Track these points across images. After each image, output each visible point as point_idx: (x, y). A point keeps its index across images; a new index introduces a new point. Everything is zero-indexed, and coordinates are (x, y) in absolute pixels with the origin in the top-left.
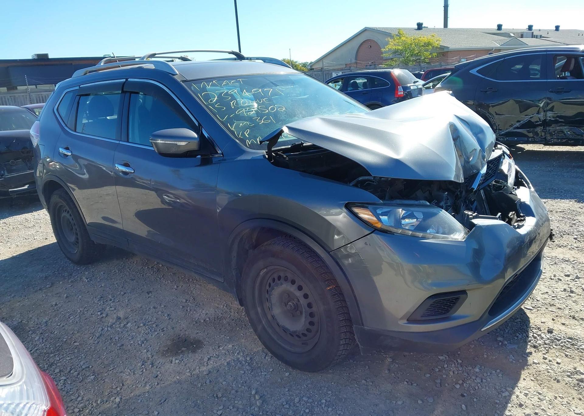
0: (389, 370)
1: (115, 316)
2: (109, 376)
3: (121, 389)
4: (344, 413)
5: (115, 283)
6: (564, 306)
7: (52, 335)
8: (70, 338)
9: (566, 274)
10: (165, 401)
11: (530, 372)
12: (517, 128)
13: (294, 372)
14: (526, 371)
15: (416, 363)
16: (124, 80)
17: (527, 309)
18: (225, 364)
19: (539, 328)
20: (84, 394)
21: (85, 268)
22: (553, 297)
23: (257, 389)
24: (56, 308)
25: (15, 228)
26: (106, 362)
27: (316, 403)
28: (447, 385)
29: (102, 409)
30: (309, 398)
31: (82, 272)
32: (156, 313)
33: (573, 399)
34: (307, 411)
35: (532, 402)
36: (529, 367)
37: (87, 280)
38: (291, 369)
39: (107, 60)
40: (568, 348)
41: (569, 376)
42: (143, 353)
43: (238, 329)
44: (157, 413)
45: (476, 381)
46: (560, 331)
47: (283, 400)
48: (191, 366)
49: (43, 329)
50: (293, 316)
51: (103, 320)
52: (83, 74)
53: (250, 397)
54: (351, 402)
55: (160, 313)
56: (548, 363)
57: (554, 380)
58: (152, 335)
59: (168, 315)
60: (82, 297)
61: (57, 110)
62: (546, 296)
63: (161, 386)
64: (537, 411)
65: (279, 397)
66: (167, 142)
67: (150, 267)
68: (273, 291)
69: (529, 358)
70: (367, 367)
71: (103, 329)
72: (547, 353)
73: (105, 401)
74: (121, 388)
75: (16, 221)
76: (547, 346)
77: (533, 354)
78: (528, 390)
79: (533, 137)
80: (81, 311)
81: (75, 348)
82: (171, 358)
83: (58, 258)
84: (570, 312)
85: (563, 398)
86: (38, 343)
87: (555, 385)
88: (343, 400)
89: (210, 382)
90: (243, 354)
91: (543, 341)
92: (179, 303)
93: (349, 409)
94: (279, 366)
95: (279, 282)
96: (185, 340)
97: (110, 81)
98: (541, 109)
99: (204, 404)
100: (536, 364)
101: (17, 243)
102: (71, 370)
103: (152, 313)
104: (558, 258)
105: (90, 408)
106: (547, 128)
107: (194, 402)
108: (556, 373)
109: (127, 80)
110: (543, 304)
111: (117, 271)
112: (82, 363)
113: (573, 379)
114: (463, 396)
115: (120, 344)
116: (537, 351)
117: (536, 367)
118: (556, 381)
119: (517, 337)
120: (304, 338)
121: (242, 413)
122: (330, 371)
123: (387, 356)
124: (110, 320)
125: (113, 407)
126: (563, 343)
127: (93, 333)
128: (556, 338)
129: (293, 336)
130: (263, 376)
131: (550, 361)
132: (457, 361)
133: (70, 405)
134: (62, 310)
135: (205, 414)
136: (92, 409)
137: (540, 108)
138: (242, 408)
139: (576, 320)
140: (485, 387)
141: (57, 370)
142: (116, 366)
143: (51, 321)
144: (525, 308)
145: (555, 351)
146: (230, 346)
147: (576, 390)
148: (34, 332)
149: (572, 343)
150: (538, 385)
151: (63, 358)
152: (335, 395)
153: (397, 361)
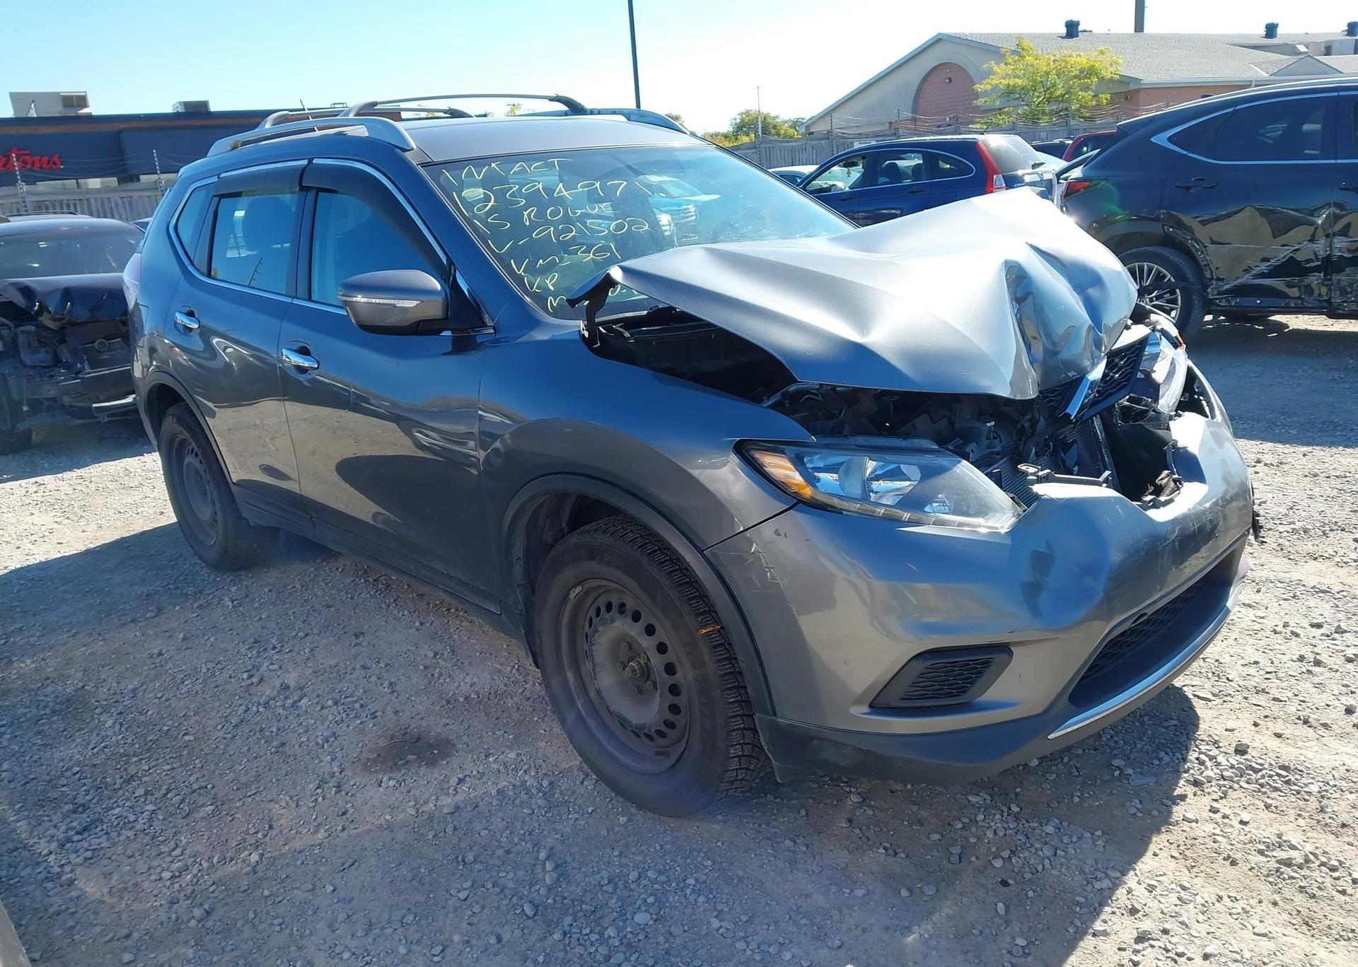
0: (850, 821)
1: (277, 684)
2: (244, 807)
3: (265, 836)
4: (730, 910)
5: (290, 612)
6: (1290, 695)
7: (142, 718)
8: (177, 724)
9: (1315, 621)
10: (353, 864)
11: (1172, 838)
12: (1263, 275)
13: (640, 816)
14: (1164, 837)
15: (915, 809)
16: (305, 162)
17: (1199, 697)
18: (494, 792)
19: (1216, 742)
20: (188, 843)
21: (232, 578)
22: (1267, 673)
23: (552, 848)
24: (158, 661)
25: (101, 490)
26: (243, 779)
27: (674, 885)
28: (973, 859)
29: (219, 874)
30: (660, 873)
31: (223, 588)
32: (365, 680)
33: (1260, 902)
34: (651, 900)
35: (1162, 906)
36: (1171, 827)
37: (231, 604)
38: (633, 810)
39: (279, 117)
40: (1276, 789)
41: (1261, 852)
42: (323, 764)
43: (536, 719)
44: (332, 888)
45: (1040, 853)
46: (1265, 751)
47: (604, 874)
48: (421, 795)
49: (125, 703)
50: (640, 691)
51: (253, 690)
52: (229, 148)
53: (535, 865)
54: (750, 887)
55: (374, 679)
56: (1220, 820)
57: (1224, 859)
58: (348, 726)
59: (391, 684)
60: (216, 639)
61: (176, 228)
62: (1252, 670)
63: (351, 833)
64: (1167, 926)
65: (597, 867)
66: (373, 301)
67: (371, 580)
68: (596, 635)
69: (1175, 809)
70: (803, 812)
71: (248, 709)
72: (1221, 798)
73: (228, 860)
74: (266, 833)
75: (105, 473)
76: (1226, 783)
77: (1188, 800)
78: (1158, 878)
79: (1299, 298)
80: (208, 669)
81: (185, 747)
82: (380, 776)
83: (180, 556)
84: (1300, 708)
85: (1237, 900)
86: (110, 733)
87: (1226, 871)
88: (736, 881)
89: (455, 829)
90: (537, 773)
91: (1218, 771)
92: (419, 659)
93: (744, 902)
94: (610, 801)
95: (608, 616)
96: (419, 739)
97: (278, 165)
98: (1320, 231)
99: (434, 875)
100: (1190, 821)
101: (99, 522)
102: (169, 791)
103: (357, 679)
104: (1304, 585)
105: (195, 872)
106: (1335, 277)
107: (412, 870)
108: (1232, 845)
109: (310, 161)
110: (1239, 689)
111: (298, 587)
112: (192, 779)
113: (1269, 859)
114: (1005, 883)
115: (279, 742)
116: (1199, 793)
117: (1188, 829)
118: (1228, 863)
119: (1161, 760)
120: (662, 741)
121: (511, 899)
122: (720, 817)
123: (853, 790)
124: (267, 691)
125: (244, 871)
126: (1266, 779)
127: (226, 717)
128: (1250, 766)
129: (640, 737)
130: (571, 822)
131: (1225, 817)
132: (1010, 809)
133: (155, 863)
134: (170, 665)
135: (431, 896)
136: (199, 874)
137: (1316, 228)
138: (513, 888)
139: (1310, 727)
140: (1059, 866)
141: (140, 791)
142: (262, 788)
143: (144, 687)
144: (1195, 696)
145: (1241, 795)
146: (512, 755)
147: (1270, 882)
148: (105, 710)
149: (1287, 779)
150: (1185, 870)
151: (157, 765)
152: (719, 870)
153: (872, 802)
